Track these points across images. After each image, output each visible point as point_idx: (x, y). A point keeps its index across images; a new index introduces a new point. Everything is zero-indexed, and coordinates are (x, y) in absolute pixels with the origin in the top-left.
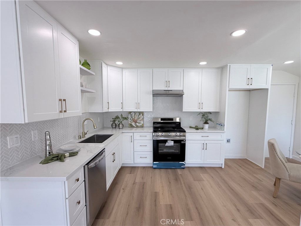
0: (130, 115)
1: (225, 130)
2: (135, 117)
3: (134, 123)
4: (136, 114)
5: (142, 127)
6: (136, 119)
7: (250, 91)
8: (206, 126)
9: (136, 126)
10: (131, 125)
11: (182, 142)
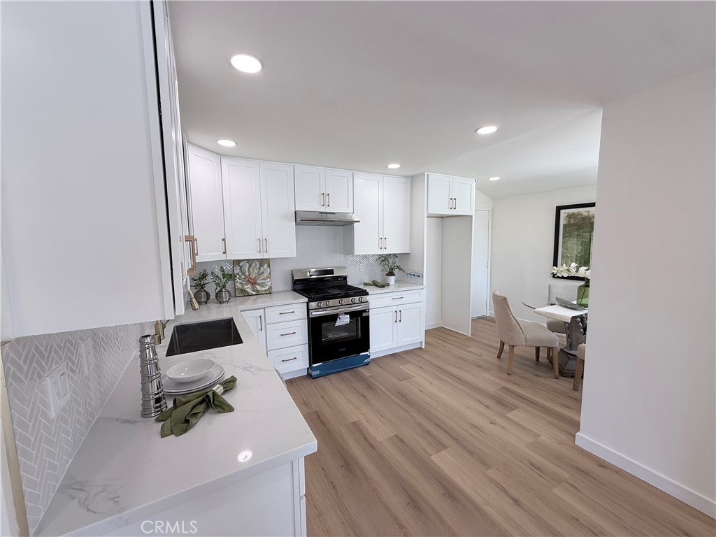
0: (238, 268)
1: (424, 284)
2: (251, 271)
3: (249, 286)
4: (254, 264)
5: (269, 292)
6: (253, 276)
7: (443, 217)
8: (392, 280)
9: (254, 293)
10: (243, 291)
11: (364, 315)
